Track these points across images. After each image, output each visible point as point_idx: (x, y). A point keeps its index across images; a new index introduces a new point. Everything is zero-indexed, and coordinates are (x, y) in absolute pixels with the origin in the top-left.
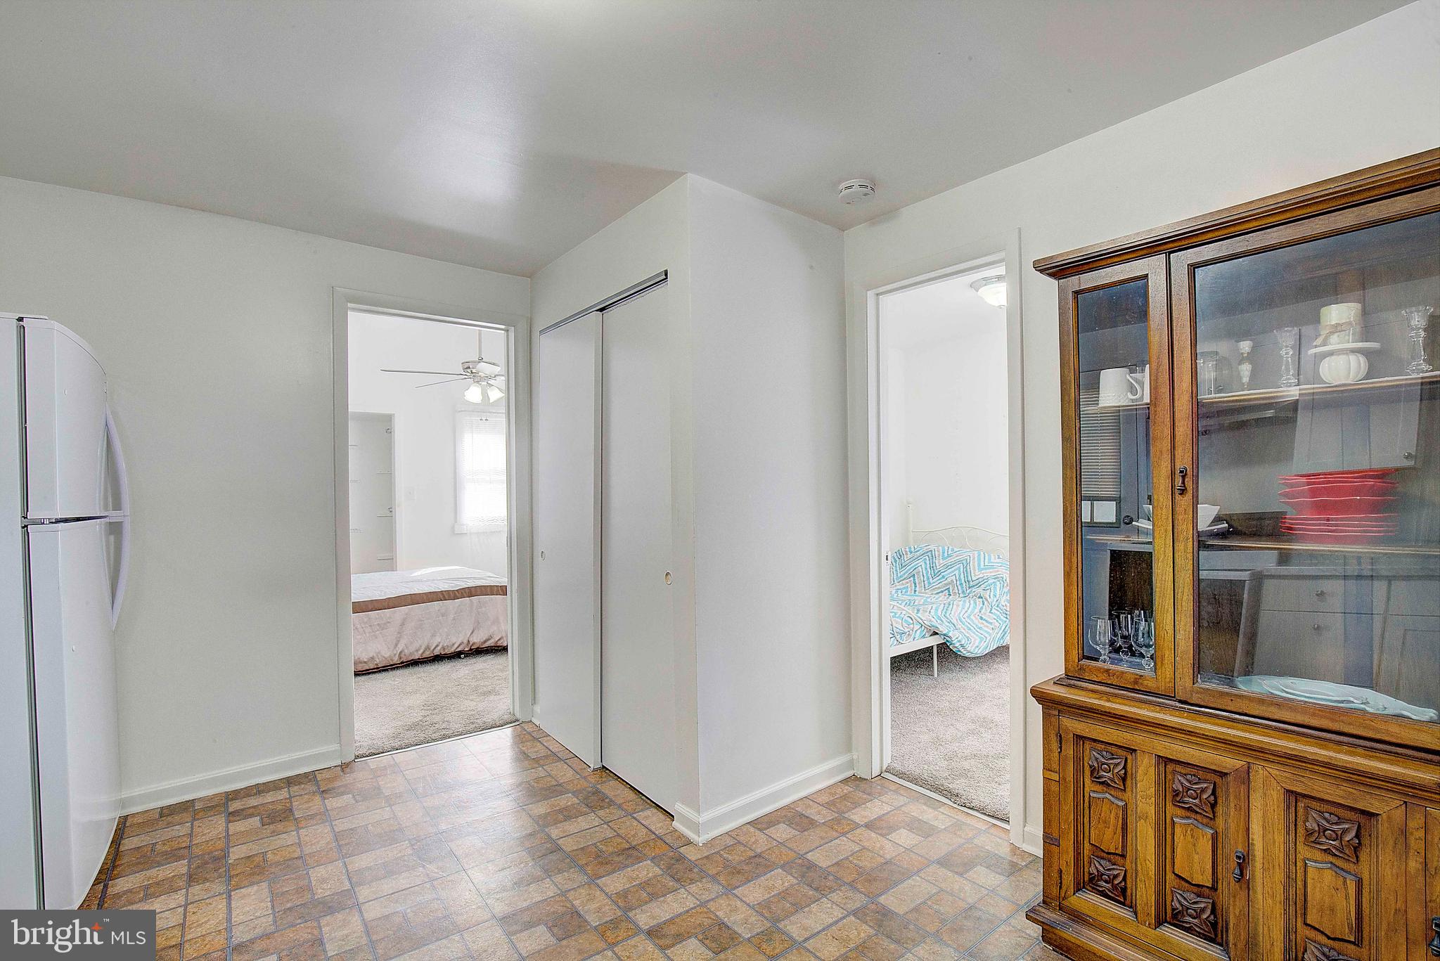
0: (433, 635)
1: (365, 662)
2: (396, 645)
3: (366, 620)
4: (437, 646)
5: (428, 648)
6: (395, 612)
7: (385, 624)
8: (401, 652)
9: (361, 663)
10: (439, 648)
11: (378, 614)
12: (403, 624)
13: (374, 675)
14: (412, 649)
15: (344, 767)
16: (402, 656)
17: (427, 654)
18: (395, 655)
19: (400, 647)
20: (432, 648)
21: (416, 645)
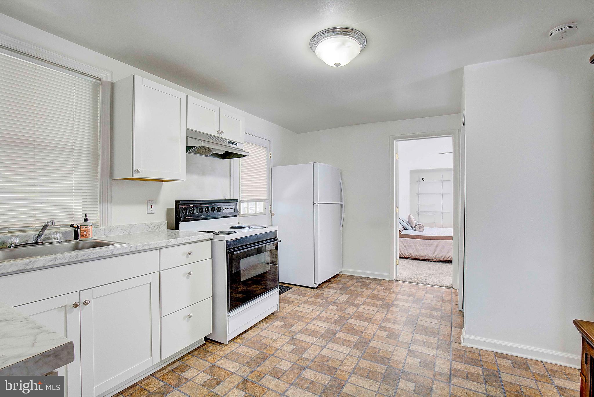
0: (448, 253)
1: (423, 257)
2: (434, 253)
3: (424, 242)
4: (449, 257)
5: (445, 257)
6: (434, 241)
7: (430, 245)
8: (435, 256)
9: (422, 256)
10: (450, 258)
11: (428, 241)
12: (437, 246)
13: (426, 262)
14: (440, 256)
15: (390, 281)
16: (436, 257)
17: (445, 259)
18: (433, 256)
19: (435, 254)
20: (447, 257)
21: (441, 255)
